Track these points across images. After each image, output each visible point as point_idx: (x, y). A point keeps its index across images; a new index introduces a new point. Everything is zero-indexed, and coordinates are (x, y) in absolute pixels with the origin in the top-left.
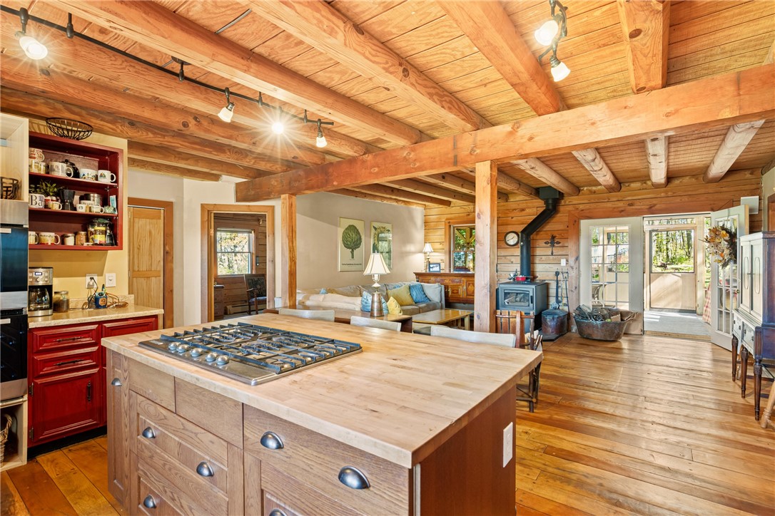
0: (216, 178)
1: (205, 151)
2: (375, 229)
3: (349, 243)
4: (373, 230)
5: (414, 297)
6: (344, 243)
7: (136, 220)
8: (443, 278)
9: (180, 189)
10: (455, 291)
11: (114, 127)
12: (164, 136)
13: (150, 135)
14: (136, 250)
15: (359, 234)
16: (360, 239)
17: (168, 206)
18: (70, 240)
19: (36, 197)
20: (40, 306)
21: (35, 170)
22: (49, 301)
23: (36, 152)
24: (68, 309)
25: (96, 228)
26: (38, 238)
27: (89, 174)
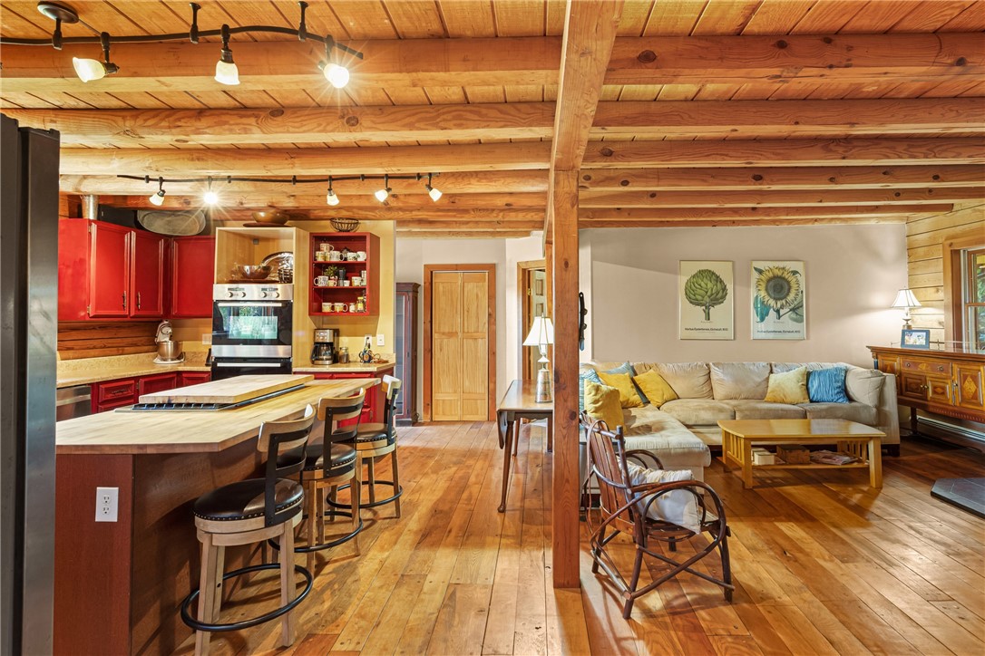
0: (527, 234)
2: (760, 272)
3: (699, 298)
4: (755, 275)
5: (812, 391)
6: (689, 298)
7: (466, 284)
8: (917, 360)
9: (503, 250)
10: (939, 390)
13: (401, 214)
14: (466, 313)
15: (721, 282)
16: (724, 289)
17: (492, 268)
18: (352, 308)
19: (321, 278)
20: (325, 357)
21: (320, 259)
22: (332, 354)
23: (325, 246)
24: (348, 361)
25: (359, 298)
26: (333, 308)
27: (350, 256)
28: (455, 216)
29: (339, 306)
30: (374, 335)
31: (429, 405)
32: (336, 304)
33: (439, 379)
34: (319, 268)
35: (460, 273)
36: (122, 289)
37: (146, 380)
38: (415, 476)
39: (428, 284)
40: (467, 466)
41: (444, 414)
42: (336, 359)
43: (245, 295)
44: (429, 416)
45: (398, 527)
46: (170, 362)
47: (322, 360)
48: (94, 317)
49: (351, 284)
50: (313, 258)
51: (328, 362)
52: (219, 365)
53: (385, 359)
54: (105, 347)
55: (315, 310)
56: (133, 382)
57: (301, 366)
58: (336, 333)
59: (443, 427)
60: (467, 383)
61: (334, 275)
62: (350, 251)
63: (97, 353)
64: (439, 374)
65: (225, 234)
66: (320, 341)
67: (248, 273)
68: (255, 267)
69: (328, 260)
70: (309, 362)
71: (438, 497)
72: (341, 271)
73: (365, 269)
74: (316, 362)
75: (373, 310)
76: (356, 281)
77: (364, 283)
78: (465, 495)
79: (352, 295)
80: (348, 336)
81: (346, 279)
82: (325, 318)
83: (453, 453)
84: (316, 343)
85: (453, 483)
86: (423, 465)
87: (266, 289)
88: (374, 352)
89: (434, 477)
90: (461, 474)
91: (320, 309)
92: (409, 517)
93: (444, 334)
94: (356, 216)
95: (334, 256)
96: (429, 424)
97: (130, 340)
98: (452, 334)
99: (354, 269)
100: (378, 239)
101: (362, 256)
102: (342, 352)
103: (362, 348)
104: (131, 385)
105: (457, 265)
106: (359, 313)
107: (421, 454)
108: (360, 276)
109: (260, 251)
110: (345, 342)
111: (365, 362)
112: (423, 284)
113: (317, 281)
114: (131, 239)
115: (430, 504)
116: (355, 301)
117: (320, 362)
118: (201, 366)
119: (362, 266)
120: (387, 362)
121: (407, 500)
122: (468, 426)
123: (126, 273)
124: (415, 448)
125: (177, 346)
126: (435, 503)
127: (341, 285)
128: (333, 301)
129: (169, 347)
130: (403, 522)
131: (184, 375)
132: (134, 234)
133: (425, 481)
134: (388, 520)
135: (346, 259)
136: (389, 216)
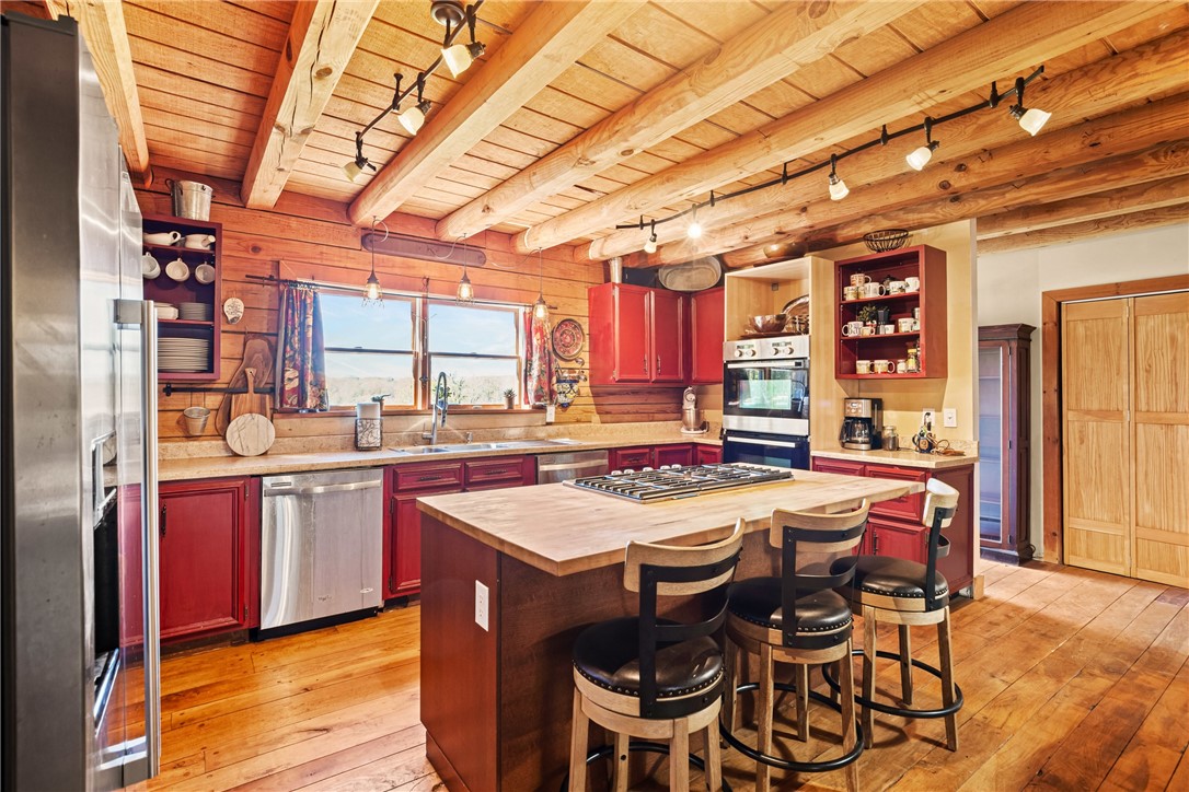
1: (1088, 184)
7: (1142, 320)
11: (934, 215)
12: (1004, 194)
13: (982, 202)
14: (1142, 374)
18: (901, 367)
19: (852, 325)
20: (860, 439)
21: (850, 298)
22: (870, 435)
23: (857, 278)
24: (896, 448)
25: (910, 351)
26: (872, 367)
27: (894, 288)
28: (1104, 181)
29: (881, 365)
30: (939, 409)
31: (1057, 533)
32: (876, 362)
33: (1078, 493)
34: (849, 311)
35: (1127, 300)
36: (643, 352)
37: (661, 449)
38: (1007, 669)
39: (1050, 326)
40: (1140, 687)
41: (1090, 556)
42: (877, 442)
43: (754, 354)
44: (1057, 554)
45: (946, 771)
46: (692, 431)
47: (857, 442)
48: (618, 381)
49: (896, 330)
50: (840, 295)
51: (864, 447)
52: (730, 439)
53: (957, 449)
54: (637, 413)
55: (845, 371)
56: (647, 450)
57: (825, 450)
58: (877, 404)
59: (1087, 582)
60: (1147, 509)
61: (871, 319)
62: (894, 279)
63: (630, 419)
64: (1078, 484)
65: (735, 281)
66: (854, 415)
67: (760, 325)
68: (768, 318)
69: (862, 297)
70: (837, 444)
71: (1054, 739)
72: (881, 312)
73: (918, 306)
74: (847, 445)
75: (936, 367)
76: (906, 325)
77: (917, 327)
78: (1128, 763)
79: (897, 347)
80: (896, 409)
81: (889, 322)
82: (863, 383)
83: (1104, 643)
84: (847, 418)
85: (1097, 719)
86: (1029, 649)
87: (778, 344)
88: (938, 439)
89: (1051, 685)
90: (1120, 700)
91: (853, 370)
92: (977, 758)
93: (1088, 412)
94: (904, 225)
95: (871, 291)
96: (1055, 569)
97: (658, 406)
98: (1104, 414)
99: (899, 307)
100: (942, 255)
101: (912, 285)
102: (887, 433)
103: (919, 427)
104: (645, 453)
105: (1117, 285)
106: (911, 375)
107: (1029, 625)
108: (913, 317)
109: (780, 297)
110: (891, 419)
111: (922, 451)
112: (1040, 326)
113: (846, 330)
114: (650, 299)
115: (1030, 749)
116: (906, 357)
117: (854, 446)
118: (715, 438)
119: (913, 300)
120: (961, 454)
121: (979, 717)
122: (1152, 594)
123: (647, 335)
124: (1018, 609)
125: (698, 415)
126: (1042, 751)
127: (882, 333)
128: (872, 358)
129: (690, 415)
130: (961, 766)
131: (699, 448)
132: (652, 293)
133: (1026, 688)
134: (930, 747)
135: (888, 293)
136: (960, 213)
